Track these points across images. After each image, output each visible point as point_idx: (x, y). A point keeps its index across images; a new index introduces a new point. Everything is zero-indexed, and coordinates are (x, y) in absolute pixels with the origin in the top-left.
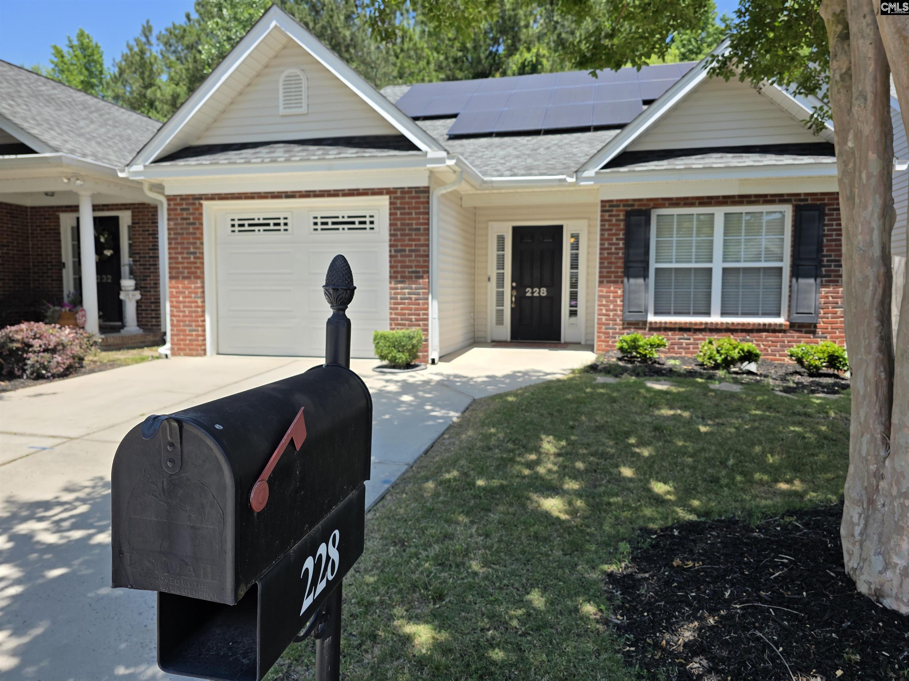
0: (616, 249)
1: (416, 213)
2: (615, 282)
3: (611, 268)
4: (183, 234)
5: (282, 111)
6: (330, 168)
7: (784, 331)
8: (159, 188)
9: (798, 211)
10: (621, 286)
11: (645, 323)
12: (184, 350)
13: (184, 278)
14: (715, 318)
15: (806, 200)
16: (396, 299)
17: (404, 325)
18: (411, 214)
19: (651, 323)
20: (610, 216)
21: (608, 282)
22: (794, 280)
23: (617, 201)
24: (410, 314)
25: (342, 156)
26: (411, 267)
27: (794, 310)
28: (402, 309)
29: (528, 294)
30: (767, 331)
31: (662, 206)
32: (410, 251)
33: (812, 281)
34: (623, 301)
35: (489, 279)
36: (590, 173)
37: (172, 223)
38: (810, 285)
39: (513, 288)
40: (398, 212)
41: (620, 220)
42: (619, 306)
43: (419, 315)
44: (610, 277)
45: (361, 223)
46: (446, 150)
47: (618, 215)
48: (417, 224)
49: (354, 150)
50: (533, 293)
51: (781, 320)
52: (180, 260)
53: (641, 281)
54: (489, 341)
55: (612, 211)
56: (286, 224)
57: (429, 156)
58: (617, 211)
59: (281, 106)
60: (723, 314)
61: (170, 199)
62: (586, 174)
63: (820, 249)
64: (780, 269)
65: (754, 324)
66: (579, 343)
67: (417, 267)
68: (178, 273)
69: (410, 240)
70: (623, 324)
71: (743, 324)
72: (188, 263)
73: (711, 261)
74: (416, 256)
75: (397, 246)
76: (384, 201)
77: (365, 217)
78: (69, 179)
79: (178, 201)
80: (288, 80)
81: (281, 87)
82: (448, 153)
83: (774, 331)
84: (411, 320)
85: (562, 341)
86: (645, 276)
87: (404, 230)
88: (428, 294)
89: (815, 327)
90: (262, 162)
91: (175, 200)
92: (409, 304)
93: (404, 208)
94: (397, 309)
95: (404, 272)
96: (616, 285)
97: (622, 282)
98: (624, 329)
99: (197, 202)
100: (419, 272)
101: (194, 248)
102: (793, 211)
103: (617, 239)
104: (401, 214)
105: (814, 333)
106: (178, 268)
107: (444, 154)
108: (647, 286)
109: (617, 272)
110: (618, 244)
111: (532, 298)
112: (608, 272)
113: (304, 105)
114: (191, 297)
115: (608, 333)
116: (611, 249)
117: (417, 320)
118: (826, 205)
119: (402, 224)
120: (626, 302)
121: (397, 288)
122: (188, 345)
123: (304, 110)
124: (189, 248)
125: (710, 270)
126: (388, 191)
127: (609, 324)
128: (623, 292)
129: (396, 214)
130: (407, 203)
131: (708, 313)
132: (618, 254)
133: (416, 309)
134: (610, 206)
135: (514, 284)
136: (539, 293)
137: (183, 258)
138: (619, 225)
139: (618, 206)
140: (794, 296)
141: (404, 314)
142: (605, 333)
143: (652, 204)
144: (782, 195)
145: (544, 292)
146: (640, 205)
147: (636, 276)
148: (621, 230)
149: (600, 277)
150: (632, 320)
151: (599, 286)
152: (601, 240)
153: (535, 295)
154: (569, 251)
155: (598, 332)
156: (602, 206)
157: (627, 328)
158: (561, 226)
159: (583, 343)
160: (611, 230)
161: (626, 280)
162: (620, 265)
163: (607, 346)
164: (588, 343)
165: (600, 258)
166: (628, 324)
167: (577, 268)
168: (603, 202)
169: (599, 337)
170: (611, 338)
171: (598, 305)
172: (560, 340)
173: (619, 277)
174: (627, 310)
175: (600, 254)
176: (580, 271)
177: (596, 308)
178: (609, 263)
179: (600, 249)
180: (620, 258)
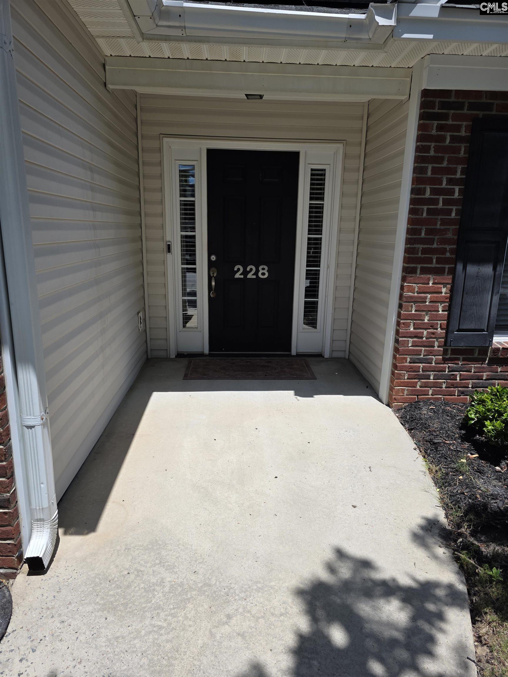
0: (445, 202)
2: (438, 272)
3: (432, 242)
10: (448, 279)
11: (485, 349)
19: (495, 350)
20: (440, 128)
21: (424, 271)
23: (459, 93)
29: (238, 276)
34: (449, 309)
35: (169, 248)
36: (431, 8)
39: (211, 264)
41: (461, 140)
42: (440, 318)
44: (430, 261)
47: (458, 128)
50: (245, 273)
53: (487, 269)
54: (173, 356)
55: (445, 117)
58: (456, 117)
62: (419, 11)
66: (321, 356)
70: (445, 352)
85: (294, 352)
86: (497, 261)
96: (439, 278)
97: (452, 271)
98: (445, 360)
103: (450, 181)
108: (497, 279)
109: (444, 251)
110: (452, 192)
111: (245, 280)
112: (424, 251)
115: (416, 369)
116: (436, 202)
120: (456, 311)
127: (419, 353)
128: (452, 290)
132: (449, 212)
134: (444, 105)
135: (213, 258)
136: (256, 273)
138: (457, 150)
139: (461, 106)
142: (410, 369)
145: (264, 272)
147: (480, 261)
148: (460, 161)
149: (406, 260)
150: (462, 345)
151: (404, 279)
152: (416, 181)
153: (250, 276)
154: (308, 202)
155: (395, 366)
156: (423, 105)
157: (451, 360)
158: (296, 155)
159: (327, 355)
160: (439, 160)
161: (460, 267)
162: (450, 235)
163: (412, 393)
164: (336, 355)
165: (411, 221)
166: (454, 351)
167: (320, 232)
168: (426, 93)
169: (400, 376)
170: (420, 378)
171: (399, 315)
172: (289, 349)
173: (447, 261)
174: (455, 324)
175: (412, 211)
176: (325, 237)
177: (393, 319)
178: (429, 232)
179: (413, 202)
180: (451, 222)
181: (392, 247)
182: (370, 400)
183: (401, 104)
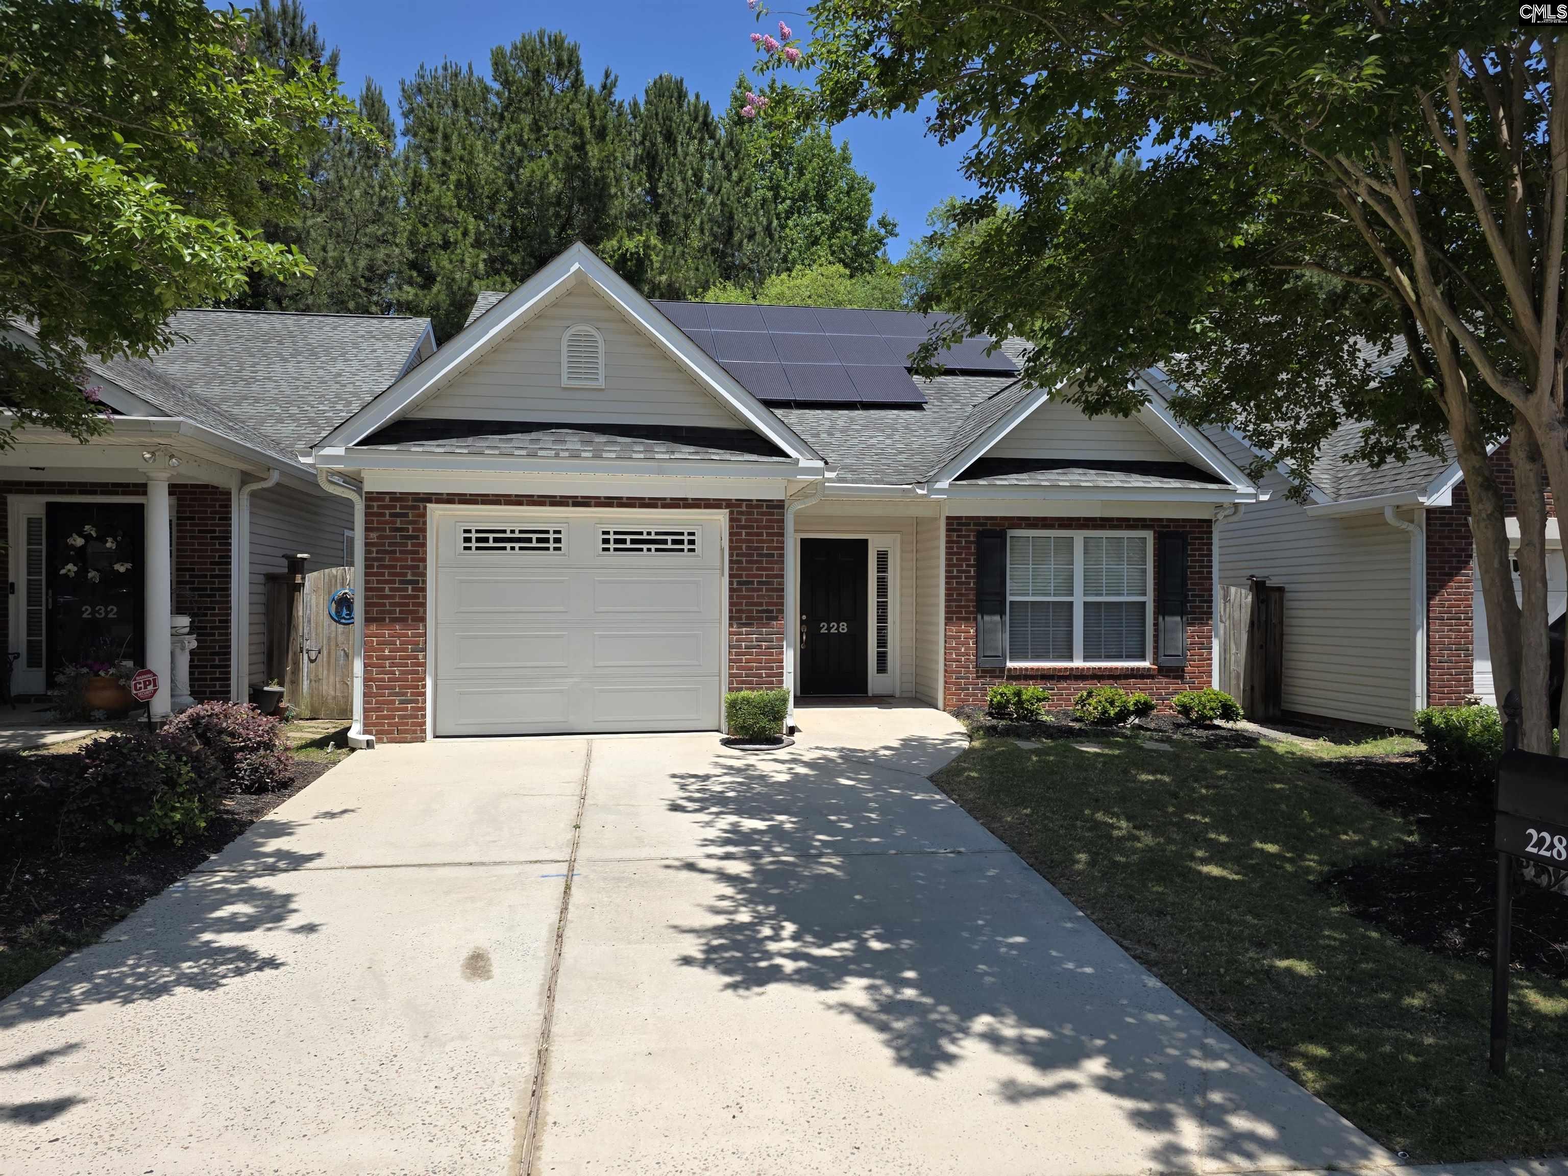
0: (966, 577)
1: (768, 534)
2: (967, 619)
3: (961, 601)
4: (394, 552)
5: (565, 382)
6: (660, 472)
7: (1152, 677)
8: (354, 481)
9: (1160, 538)
10: (973, 624)
11: (1002, 670)
12: (390, 732)
13: (394, 620)
14: (1078, 663)
15: (1169, 527)
16: (740, 647)
17: (751, 683)
18: (761, 534)
19: (1010, 670)
20: (959, 536)
21: (958, 619)
22: (1161, 618)
23: (967, 518)
24: (758, 668)
25: (677, 456)
26: (761, 604)
27: (1161, 652)
28: (747, 661)
29: (823, 631)
30: (1135, 677)
31: (1019, 527)
32: (759, 583)
33: (1179, 619)
34: (976, 643)
36: (944, 484)
37: (373, 535)
38: (1177, 623)
39: (802, 622)
40: (744, 532)
41: (971, 542)
42: (972, 649)
43: (772, 668)
44: (961, 613)
45: (674, 542)
46: (823, 459)
47: (969, 536)
48: (768, 548)
49: (692, 449)
50: (829, 629)
51: (1146, 664)
52: (387, 592)
53: (997, 618)
55: (961, 530)
56: (557, 540)
57: (801, 465)
58: (967, 530)
59: (564, 376)
60: (1086, 658)
61: (371, 498)
62: (938, 485)
63: (1185, 583)
64: (1143, 604)
65: (1122, 669)
66: (892, 696)
67: (768, 604)
68: (383, 612)
69: (758, 569)
70: (977, 672)
71: (1111, 669)
72: (402, 597)
73: (1072, 595)
74: (767, 590)
75: (740, 576)
76: (721, 517)
77: (682, 534)
78: (153, 454)
79: (387, 501)
80: (575, 341)
81: (564, 349)
82: (826, 463)
83: (1143, 677)
84: (760, 676)
85: (870, 694)
86: (1002, 613)
87: (752, 555)
88: (782, 640)
89: (1183, 671)
90: (557, 456)
91: (383, 500)
92: (758, 654)
93: (752, 527)
94: (740, 661)
95: (752, 611)
96: (968, 623)
97: (975, 619)
98: (978, 677)
99: (421, 505)
100: (772, 611)
101: (413, 575)
102: (1155, 538)
103: (967, 566)
104: (747, 534)
105: (1182, 677)
106: (384, 605)
107: (821, 464)
108: (1003, 624)
109: (968, 607)
110: (969, 572)
111: (829, 634)
112: (957, 607)
113: (601, 377)
114: (406, 650)
115: (960, 684)
116: (961, 577)
117: (768, 676)
118: (1189, 532)
119: (748, 548)
120: (981, 645)
121: (740, 634)
122: (396, 725)
123: (601, 383)
124: (405, 575)
125: (1071, 604)
126: (728, 504)
127: (960, 673)
128: (976, 632)
129: (740, 534)
130: (757, 521)
131: (1070, 658)
132: (969, 583)
133: (767, 661)
134: (959, 524)
135: (804, 617)
136: (838, 629)
137: (391, 589)
138: (970, 548)
139: (969, 525)
140: (1161, 636)
141: (751, 669)
142: (956, 684)
143: (1007, 523)
144: (1144, 520)
145: (844, 628)
146: (991, 525)
147: (992, 613)
148: (972, 554)
149: (947, 612)
150: (988, 666)
151: (946, 624)
152: (947, 565)
153: (833, 631)
154: (876, 574)
155: (946, 682)
156: (947, 524)
157: (982, 677)
158: (866, 541)
159: (898, 695)
160: (960, 554)
161: (979, 617)
162: (971, 597)
163: (959, 700)
164: (905, 695)
165: (947, 589)
166: (983, 671)
167: (886, 596)
168: (948, 518)
169: (949, 689)
170: (963, 689)
171: (945, 648)
172: (866, 692)
173: (971, 612)
174: (981, 654)
175: (947, 583)
176: (890, 600)
177: (942, 651)
178: (958, 595)
179: (947, 577)
180: (971, 589)
181: (938, 605)
182: (932, 711)
183: (936, 519)
